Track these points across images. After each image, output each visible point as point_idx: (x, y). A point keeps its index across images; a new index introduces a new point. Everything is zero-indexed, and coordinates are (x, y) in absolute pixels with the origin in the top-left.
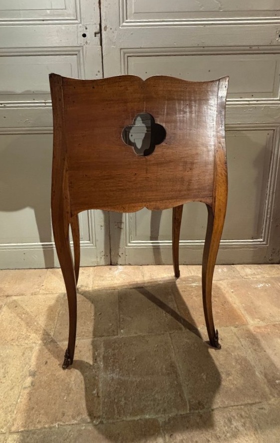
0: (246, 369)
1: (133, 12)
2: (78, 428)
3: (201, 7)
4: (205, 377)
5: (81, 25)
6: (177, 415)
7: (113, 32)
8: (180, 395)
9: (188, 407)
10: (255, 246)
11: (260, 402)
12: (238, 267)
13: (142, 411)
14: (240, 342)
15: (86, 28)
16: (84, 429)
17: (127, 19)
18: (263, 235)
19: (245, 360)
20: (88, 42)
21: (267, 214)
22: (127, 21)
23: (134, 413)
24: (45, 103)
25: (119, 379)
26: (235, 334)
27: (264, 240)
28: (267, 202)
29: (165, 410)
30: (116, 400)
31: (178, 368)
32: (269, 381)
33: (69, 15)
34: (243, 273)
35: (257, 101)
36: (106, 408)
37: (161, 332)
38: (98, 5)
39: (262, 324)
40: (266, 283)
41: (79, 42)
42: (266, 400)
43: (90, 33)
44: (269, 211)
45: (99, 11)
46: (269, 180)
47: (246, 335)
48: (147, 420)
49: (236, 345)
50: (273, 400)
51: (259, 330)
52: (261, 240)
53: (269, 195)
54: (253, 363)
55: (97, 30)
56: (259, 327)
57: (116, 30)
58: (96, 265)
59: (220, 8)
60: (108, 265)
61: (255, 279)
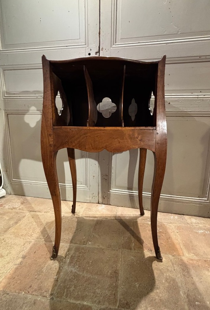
0: (173, 287)
1: (120, 38)
2: (36, 298)
3: (165, 32)
4: (137, 286)
5: (87, 48)
6: (107, 308)
7: (107, 52)
8: (114, 295)
9: (118, 304)
10: (200, 203)
12: (186, 217)
13: (83, 298)
14: (174, 267)
15: (91, 50)
16: (39, 300)
17: (116, 43)
18: (207, 196)
19: (174, 280)
23: (77, 298)
25: (76, 272)
26: (171, 260)
29: (99, 302)
30: (68, 286)
31: (120, 275)
32: (189, 301)
33: (82, 42)
34: (189, 221)
35: (204, 95)
36: (59, 290)
37: (116, 248)
38: (98, 35)
39: (195, 258)
40: (206, 230)
43: (93, 53)
47: (180, 263)
48: (84, 305)
49: (170, 269)
51: (191, 262)
52: (206, 199)
54: (180, 285)
55: (97, 50)
56: (192, 260)
57: (108, 50)
58: (89, 202)
59: (178, 32)
60: (97, 203)
61: (197, 227)
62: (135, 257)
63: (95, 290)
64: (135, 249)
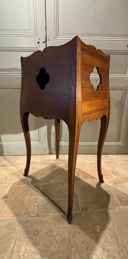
1: (61, 33)
3: (92, 32)
4: (90, 198)
5: (37, 38)
6: (75, 213)
7: (52, 42)
8: (77, 206)
9: (81, 210)
10: (118, 146)
11: (115, 208)
12: (110, 156)
15: (40, 40)
18: (121, 140)
20: (40, 46)
21: (123, 130)
22: (58, 37)
24: (19, 74)
26: (106, 182)
27: (122, 142)
28: (123, 124)
32: (119, 200)
33: (32, 33)
34: (112, 158)
35: (118, 76)
36: (41, 211)
38: (45, 29)
39: (119, 178)
40: (122, 162)
41: (36, 45)
42: (118, 207)
43: (41, 42)
44: (124, 128)
45: (45, 32)
46: (124, 114)
47: (111, 182)
49: (106, 186)
50: (120, 207)
51: (117, 180)
52: (121, 143)
53: (124, 121)
54: (113, 193)
55: (45, 40)
56: (117, 179)
57: (53, 41)
58: (42, 154)
59: (101, 33)
60: (48, 154)
61: (117, 160)
62: (84, 183)
63: (65, 206)
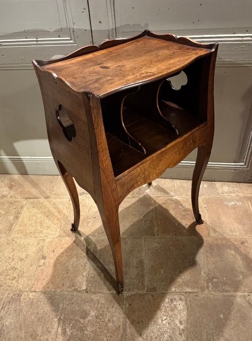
2: (72, 293)
6: (137, 293)
8: (142, 282)
9: (146, 290)
12: (218, 184)
16: (76, 295)
18: (245, 160)
27: (245, 164)
34: (220, 190)
37: (138, 235)
40: (238, 201)
51: (215, 242)
52: (243, 164)
56: (217, 239)
62: (159, 244)
64: (158, 235)
